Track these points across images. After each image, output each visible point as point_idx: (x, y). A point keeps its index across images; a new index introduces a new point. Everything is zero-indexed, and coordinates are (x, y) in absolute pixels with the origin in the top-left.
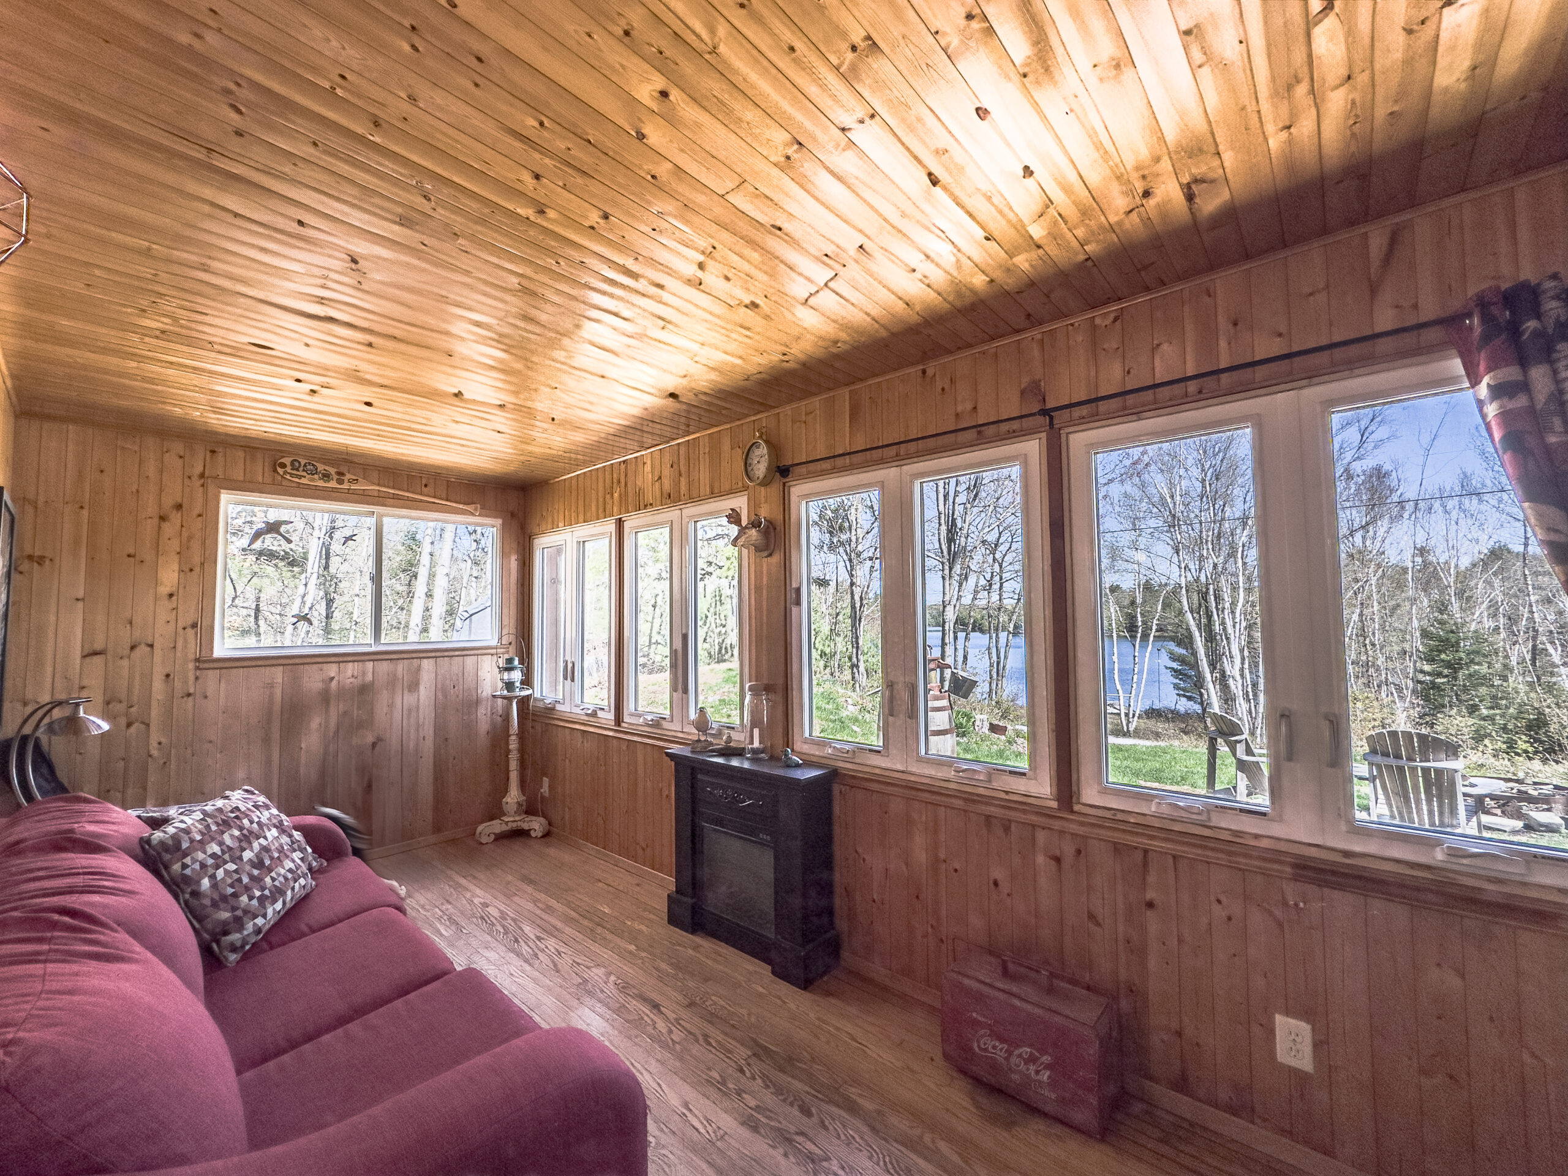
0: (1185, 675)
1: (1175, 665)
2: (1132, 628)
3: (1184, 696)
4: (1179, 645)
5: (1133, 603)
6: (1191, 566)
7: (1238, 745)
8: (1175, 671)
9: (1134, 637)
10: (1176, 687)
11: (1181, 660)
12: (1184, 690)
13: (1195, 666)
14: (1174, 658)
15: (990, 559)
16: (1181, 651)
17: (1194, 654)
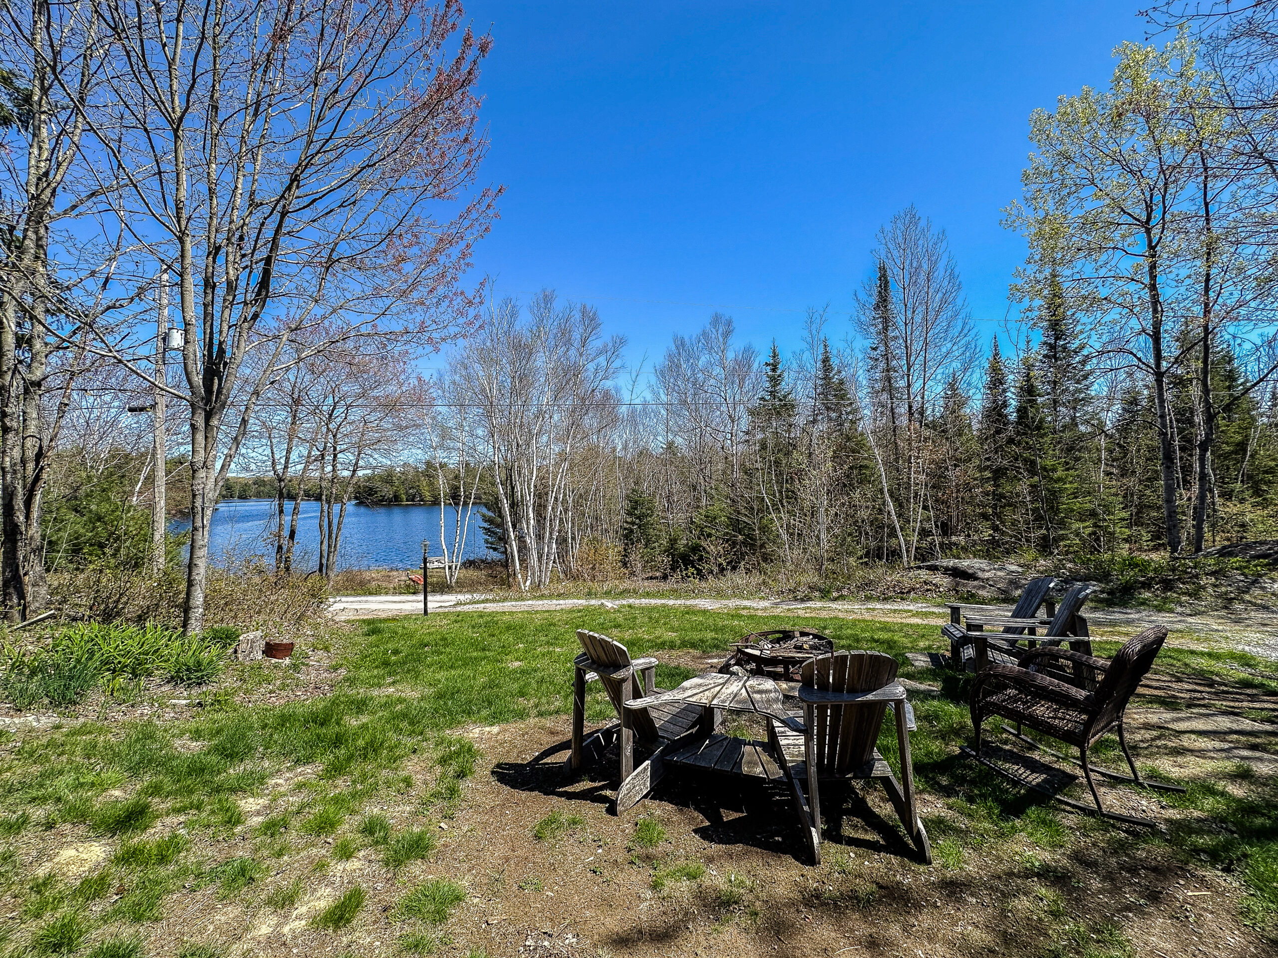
0: (492, 532)
1: (486, 525)
2: (455, 496)
3: (491, 548)
4: (489, 510)
5: (457, 477)
6: (502, 448)
7: (624, 685)
8: (485, 529)
9: (457, 504)
10: (487, 541)
11: (490, 521)
12: (491, 543)
13: (501, 525)
14: (486, 519)
15: (324, 429)
16: (491, 514)
17: (501, 516)
